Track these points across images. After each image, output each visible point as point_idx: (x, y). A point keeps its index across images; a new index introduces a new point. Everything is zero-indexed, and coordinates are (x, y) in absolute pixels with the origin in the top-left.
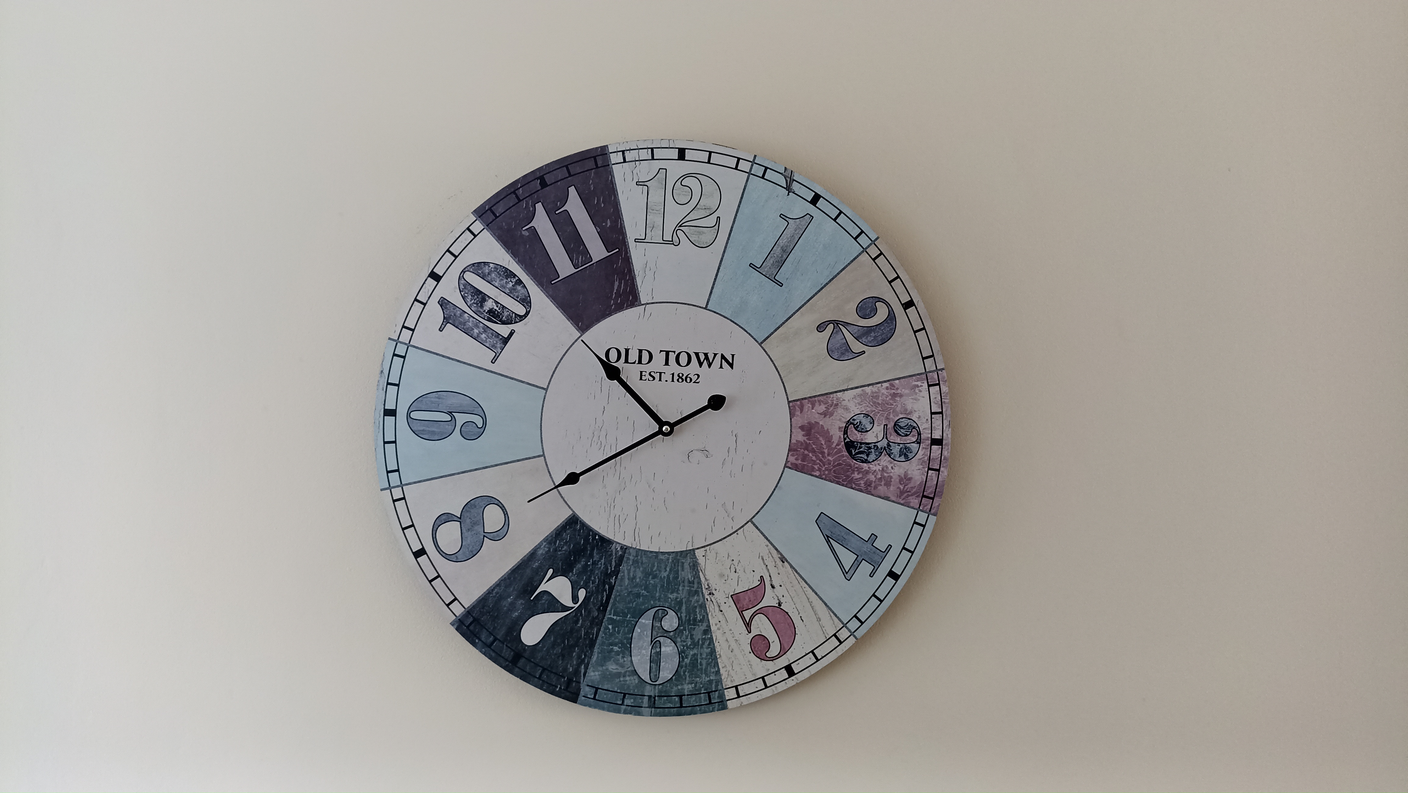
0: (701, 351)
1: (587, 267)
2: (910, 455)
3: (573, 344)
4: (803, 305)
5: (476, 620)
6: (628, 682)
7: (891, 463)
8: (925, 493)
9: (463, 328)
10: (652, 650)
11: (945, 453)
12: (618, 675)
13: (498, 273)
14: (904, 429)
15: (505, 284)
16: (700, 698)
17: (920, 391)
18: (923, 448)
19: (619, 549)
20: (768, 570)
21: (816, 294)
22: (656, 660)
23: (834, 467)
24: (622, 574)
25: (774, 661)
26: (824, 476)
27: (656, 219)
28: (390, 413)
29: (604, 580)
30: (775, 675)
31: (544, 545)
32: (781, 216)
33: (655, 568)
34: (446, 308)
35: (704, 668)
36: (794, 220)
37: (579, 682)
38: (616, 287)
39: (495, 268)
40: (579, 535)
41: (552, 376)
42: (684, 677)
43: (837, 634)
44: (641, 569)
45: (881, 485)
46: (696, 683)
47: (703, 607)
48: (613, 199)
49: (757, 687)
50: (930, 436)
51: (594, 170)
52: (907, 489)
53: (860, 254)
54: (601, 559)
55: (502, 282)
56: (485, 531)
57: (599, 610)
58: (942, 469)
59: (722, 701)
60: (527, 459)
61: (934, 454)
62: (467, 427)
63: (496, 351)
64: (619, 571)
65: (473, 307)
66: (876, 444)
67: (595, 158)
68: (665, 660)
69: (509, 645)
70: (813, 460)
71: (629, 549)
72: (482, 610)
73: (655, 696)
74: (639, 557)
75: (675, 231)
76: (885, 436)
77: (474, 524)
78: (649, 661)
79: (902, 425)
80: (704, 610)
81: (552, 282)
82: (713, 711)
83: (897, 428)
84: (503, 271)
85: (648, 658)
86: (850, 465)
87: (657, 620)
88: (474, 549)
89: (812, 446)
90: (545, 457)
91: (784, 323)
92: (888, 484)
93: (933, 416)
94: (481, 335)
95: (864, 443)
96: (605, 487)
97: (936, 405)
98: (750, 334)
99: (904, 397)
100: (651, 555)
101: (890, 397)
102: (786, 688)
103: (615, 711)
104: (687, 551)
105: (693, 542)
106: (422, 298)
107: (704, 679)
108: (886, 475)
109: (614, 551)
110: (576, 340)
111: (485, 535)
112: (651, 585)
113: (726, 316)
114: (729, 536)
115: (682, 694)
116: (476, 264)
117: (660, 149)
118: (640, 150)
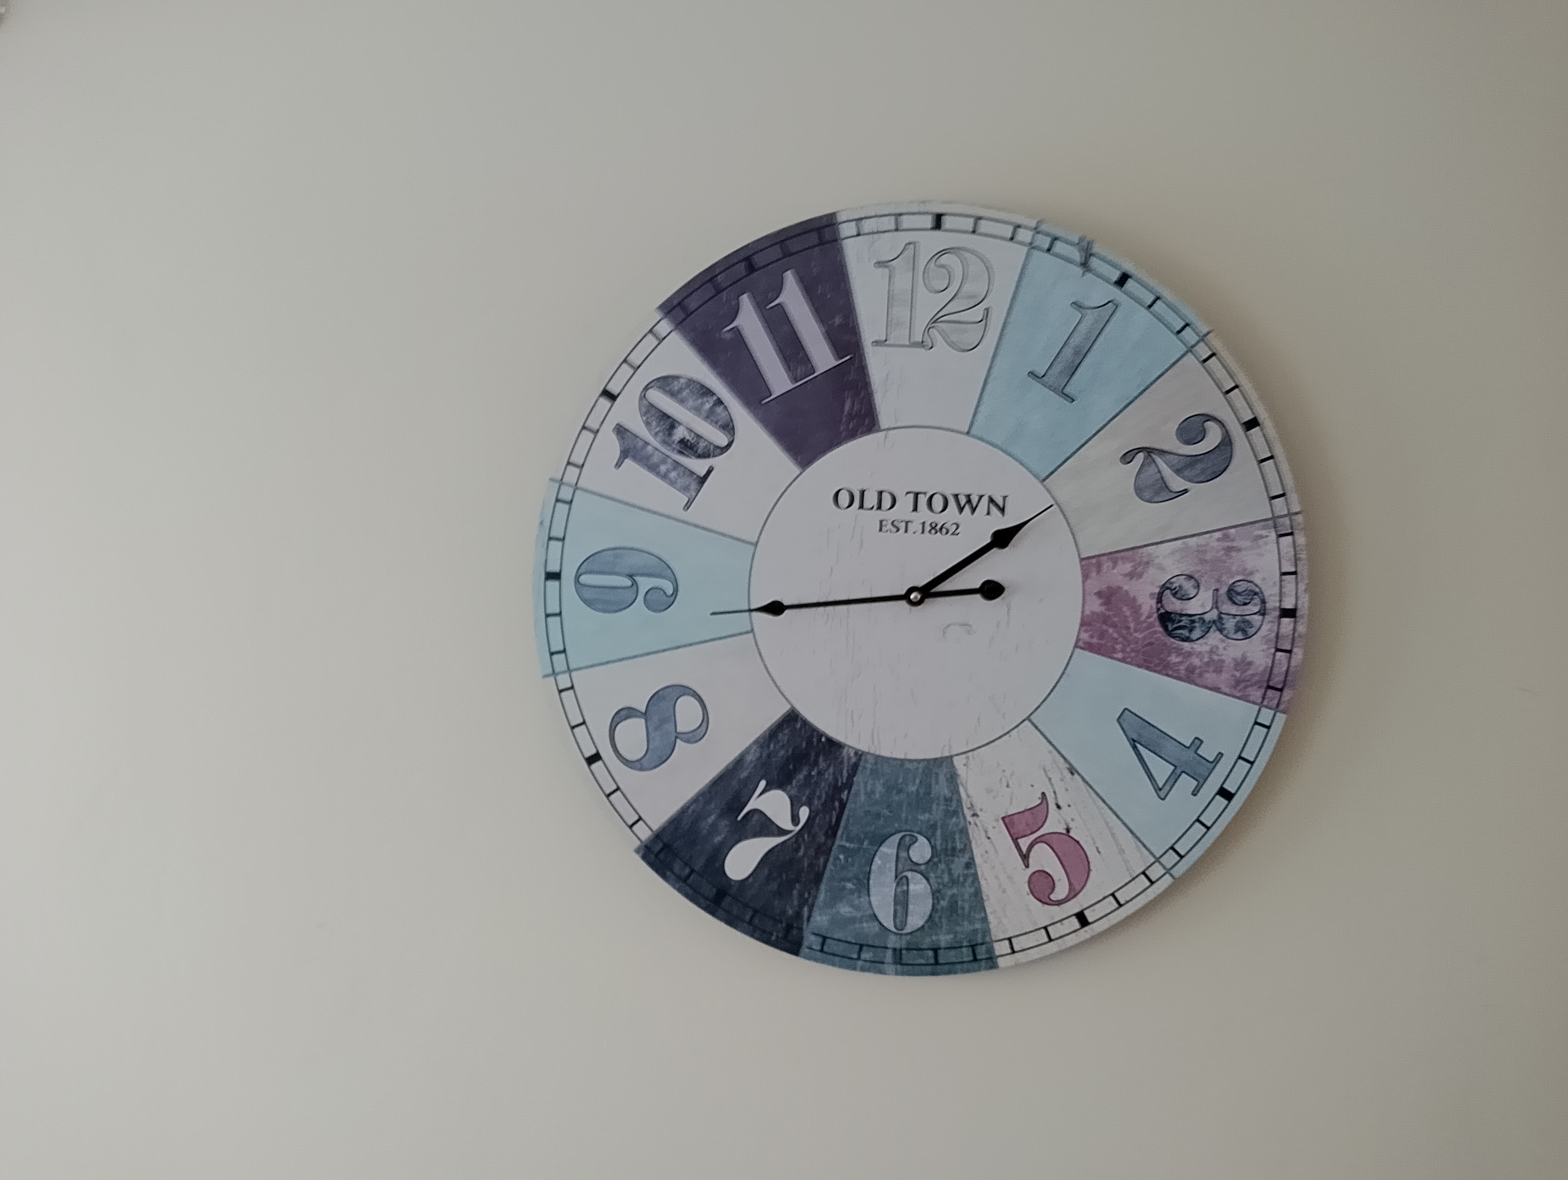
0: (963, 491)
1: (809, 380)
2: (1251, 631)
3: (791, 484)
4: (1105, 426)
5: (666, 847)
6: (865, 930)
7: (1223, 641)
8: (1271, 684)
9: (647, 465)
10: (898, 888)
11: (1301, 628)
12: (853, 920)
13: (692, 390)
14: (1242, 595)
15: (700, 405)
16: (962, 952)
18: (1269, 621)
19: (852, 755)
20: (1052, 785)
21: (1123, 409)
22: (902, 901)
23: (1145, 647)
24: (857, 788)
25: (1061, 906)
26: (1129, 660)
27: (901, 312)
28: (553, 576)
29: (833, 795)
30: (1062, 924)
31: (754, 749)
32: (1074, 304)
33: (900, 780)
34: (624, 438)
35: (966, 913)
36: (1093, 309)
37: (801, 929)
38: (847, 407)
39: (688, 382)
40: (799, 736)
41: (763, 526)
42: (939, 925)
43: (1147, 872)
44: (881, 781)
45: (1209, 672)
46: (956, 933)
47: (964, 832)
48: (843, 289)
49: (1037, 940)
50: (1278, 605)
51: (818, 248)
52: (1245, 677)
53: (1183, 355)
54: (829, 766)
55: (696, 402)
56: (678, 731)
57: (826, 834)
58: (1295, 650)
59: (992, 958)
60: (731, 636)
61: (1285, 630)
62: (653, 595)
63: (689, 494)
64: (853, 783)
65: (659, 436)
66: (1202, 616)
67: (818, 230)
68: (914, 902)
69: (709, 879)
70: (1114, 638)
71: (866, 755)
72: (675, 834)
73: (902, 949)
74: (879, 766)
75: (928, 329)
76: (1216, 605)
77: (663, 722)
78: (893, 902)
79: (1239, 589)
80: (965, 837)
81: (763, 402)
82: (979, 970)
83: (1232, 594)
84: (697, 387)
85: (891, 898)
86: (1166, 645)
87: (903, 848)
88: (663, 754)
89: (1113, 619)
90: (754, 634)
91: (1076, 451)
92: (1219, 670)
93: (1283, 577)
94: (670, 472)
95: (1185, 615)
96: (833, 673)
97: (1288, 563)
98: (1028, 469)
99: (1243, 552)
100: (895, 762)
101: (1223, 552)
102: (1077, 942)
103: (848, 967)
104: (941, 758)
105: (950, 746)
106: (593, 423)
107: (967, 927)
108: (1215, 658)
109: (846, 757)
110: (795, 480)
111: (678, 736)
112: (894, 802)
113: (996, 444)
114: (998, 738)
115: (937, 947)
116: (662, 379)
117: (907, 215)
118: (881, 218)
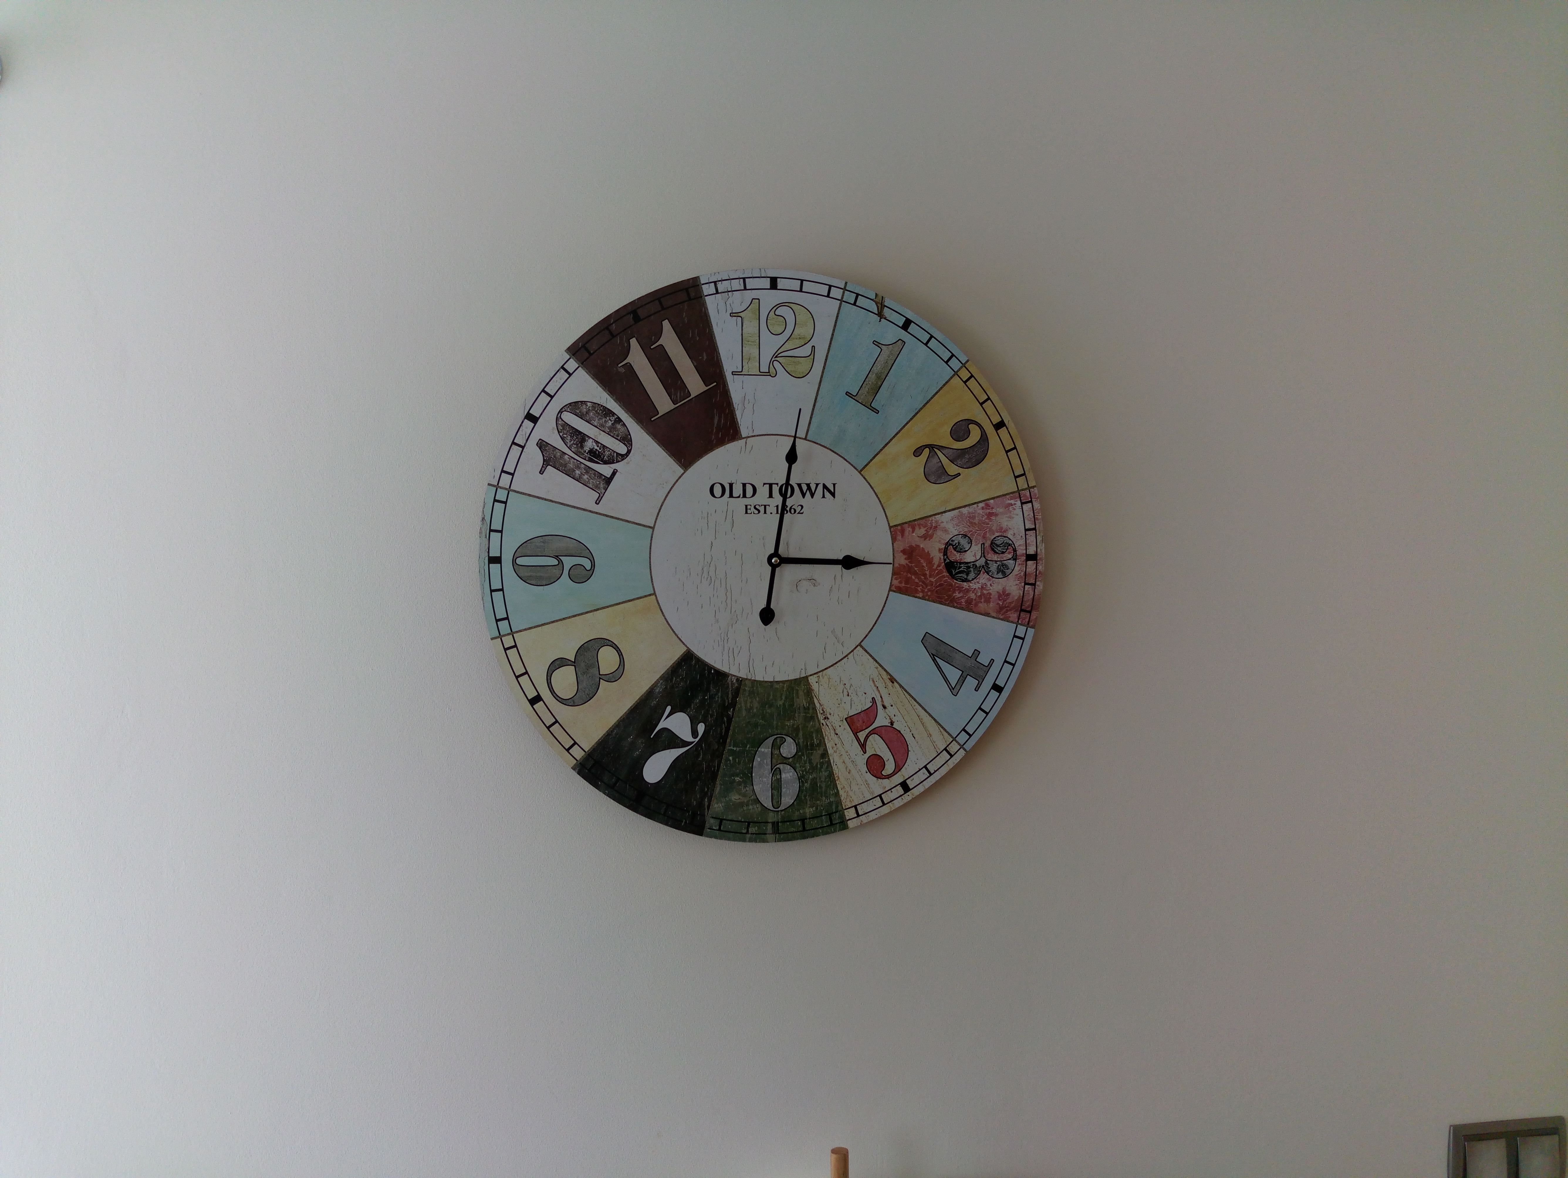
0: (803, 481)
1: (686, 402)
2: (1008, 572)
3: (677, 481)
4: (899, 431)
5: (597, 763)
6: (751, 811)
7: (990, 580)
8: (1023, 607)
9: (564, 470)
10: (773, 778)
11: (1040, 568)
12: (741, 804)
13: (596, 411)
14: (1000, 547)
15: (604, 423)
16: (822, 821)
17: (1014, 509)
18: (1019, 564)
19: (734, 682)
20: (879, 692)
21: (911, 419)
22: (777, 787)
23: (937, 587)
24: (739, 707)
25: (890, 779)
26: (926, 598)
27: (751, 351)
28: (495, 560)
29: (721, 712)
30: (892, 792)
31: (660, 683)
32: (874, 342)
33: (771, 697)
34: (545, 450)
35: (823, 791)
36: (887, 346)
37: (704, 816)
38: (716, 421)
39: (593, 406)
40: (694, 671)
41: (658, 514)
42: (805, 802)
43: (947, 748)
44: (757, 699)
45: (981, 602)
46: (817, 806)
47: (819, 731)
48: (707, 332)
49: (875, 805)
50: (1025, 552)
51: (686, 303)
52: (1006, 605)
53: (951, 378)
54: (718, 691)
55: (601, 421)
56: (601, 673)
57: (718, 743)
58: (1038, 583)
59: (843, 822)
60: (638, 598)
61: (1030, 570)
62: (575, 571)
63: (599, 492)
64: (736, 703)
65: (573, 448)
66: (975, 563)
67: (687, 290)
68: (785, 787)
69: (631, 785)
70: (915, 583)
71: (744, 681)
72: (603, 753)
73: (778, 822)
74: (755, 688)
75: (771, 362)
76: (983, 555)
77: (589, 667)
78: (771, 789)
79: (998, 543)
80: (820, 735)
81: (652, 419)
82: (835, 831)
83: (993, 546)
84: (601, 410)
85: (769, 786)
86: (951, 585)
87: (776, 748)
88: (591, 692)
89: (914, 569)
90: (656, 596)
91: (881, 450)
92: (988, 600)
93: (1027, 532)
94: (583, 476)
95: (963, 563)
96: (717, 621)
97: (1029, 522)
98: (849, 463)
99: (999, 516)
100: (766, 684)
101: (986, 517)
102: (903, 804)
103: (739, 841)
104: (800, 678)
105: (806, 669)
106: (520, 440)
107: (825, 801)
108: (985, 592)
109: (730, 683)
110: (680, 477)
111: (601, 677)
112: (768, 714)
113: (825, 446)
114: (840, 661)
115: (804, 818)
116: (573, 404)
117: (752, 279)
118: (732, 281)
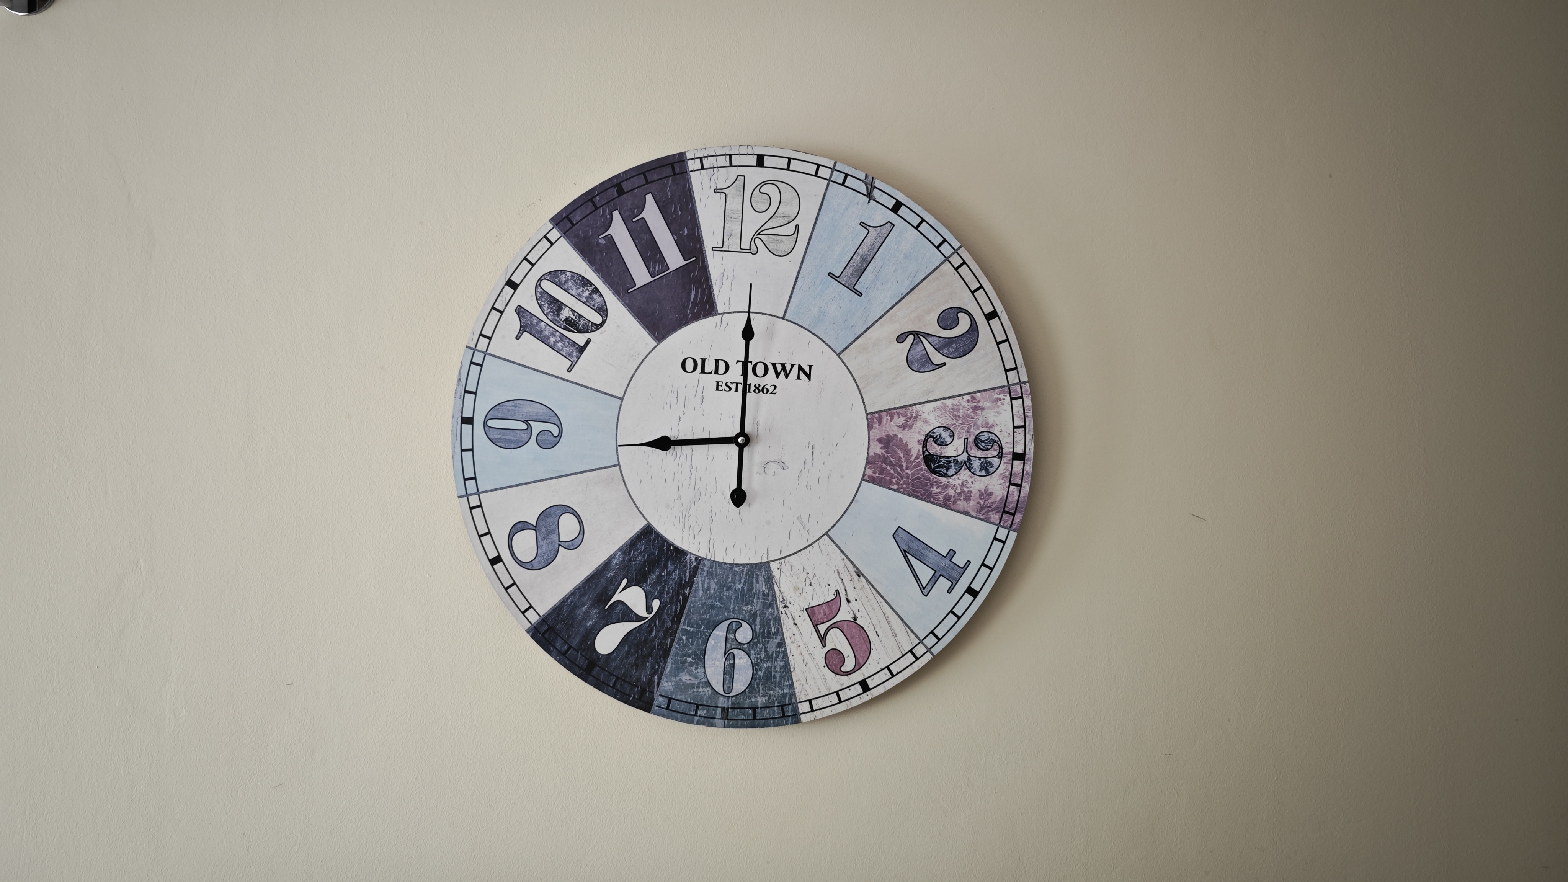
0: (778, 360)
1: (664, 275)
2: (992, 470)
3: (649, 353)
4: (883, 316)
5: (551, 628)
6: (701, 694)
7: (971, 477)
8: (1006, 509)
9: (540, 337)
10: (726, 662)
11: (1028, 468)
12: (692, 686)
13: (575, 281)
14: (985, 443)
15: (581, 293)
16: (774, 709)
17: (1003, 405)
18: (1005, 463)
19: (693, 560)
20: (844, 584)
21: (896, 304)
22: (729, 672)
23: (914, 480)
24: (696, 586)
25: (849, 676)
26: (902, 490)
27: (734, 226)
28: (468, 421)
29: (677, 590)
30: (850, 690)
31: (618, 555)
32: (862, 224)
33: (730, 580)
34: (523, 316)
35: (778, 681)
36: (875, 228)
37: (653, 692)
38: (692, 296)
39: (572, 276)
40: (653, 545)
41: (628, 385)
42: (757, 690)
43: (913, 650)
44: (715, 580)
45: (961, 500)
46: (770, 696)
47: (777, 619)
48: (690, 207)
49: (831, 702)
50: (1012, 450)
51: (671, 178)
52: (987, 504)
53: (942, 263)
54: (675, 569)
55: (578, 291)
56: (560, 540)
57: (672, 621)
58: (1024, 484)
59: (796, 715)
60: (602, 468)
61: (1016, 469)
62: (543, 436)
63: (572, 360)
64: (694, 582)
65: (549, 315)
66: (956, 458)
67: (672, 165)
68: (738, 672)
69: (583, 654)
70: (891, 473)
71: (703, 561)
72: (557, 618)
73: (728, 708)
74: (713, 569)
75: (753, 239)
76: (966, 450)
77: (550, 532)
78: (723, 673)
79: (983, 438)
80: (778, 623)
81: (629, 291)
82: (787, 724)
83: (978, 442)
84: (579, 279)
85: (721, 669)
86: (929, 479)
87: (731, 631)
88: (549, 558)
89: (890, 459)
90: (620, 467)
91: (862, 334)
92: (968, 499)
93: (1015, 430)
94: (557, 343)
95: (943, 457)
96: (680, 497)
97: (1019, 419)
98: (828, 345)
99: (986, 411)
100: (724, 568)
101: (971, 410)
102: (860, 703)
103: (688, 722)
104: (761, 563)
105: (768, 554)
106: (499, 306)
107: (778, 692)
108: (965, 489)
109: (688, 561)
110: (652, 350)
111: (561, 544)
112: (725, 597)
113: (804, 326)
114: (804, 549)
115: (755, 706)
116: (553, 273)
117: (738, 156)
118: (718, 157)
